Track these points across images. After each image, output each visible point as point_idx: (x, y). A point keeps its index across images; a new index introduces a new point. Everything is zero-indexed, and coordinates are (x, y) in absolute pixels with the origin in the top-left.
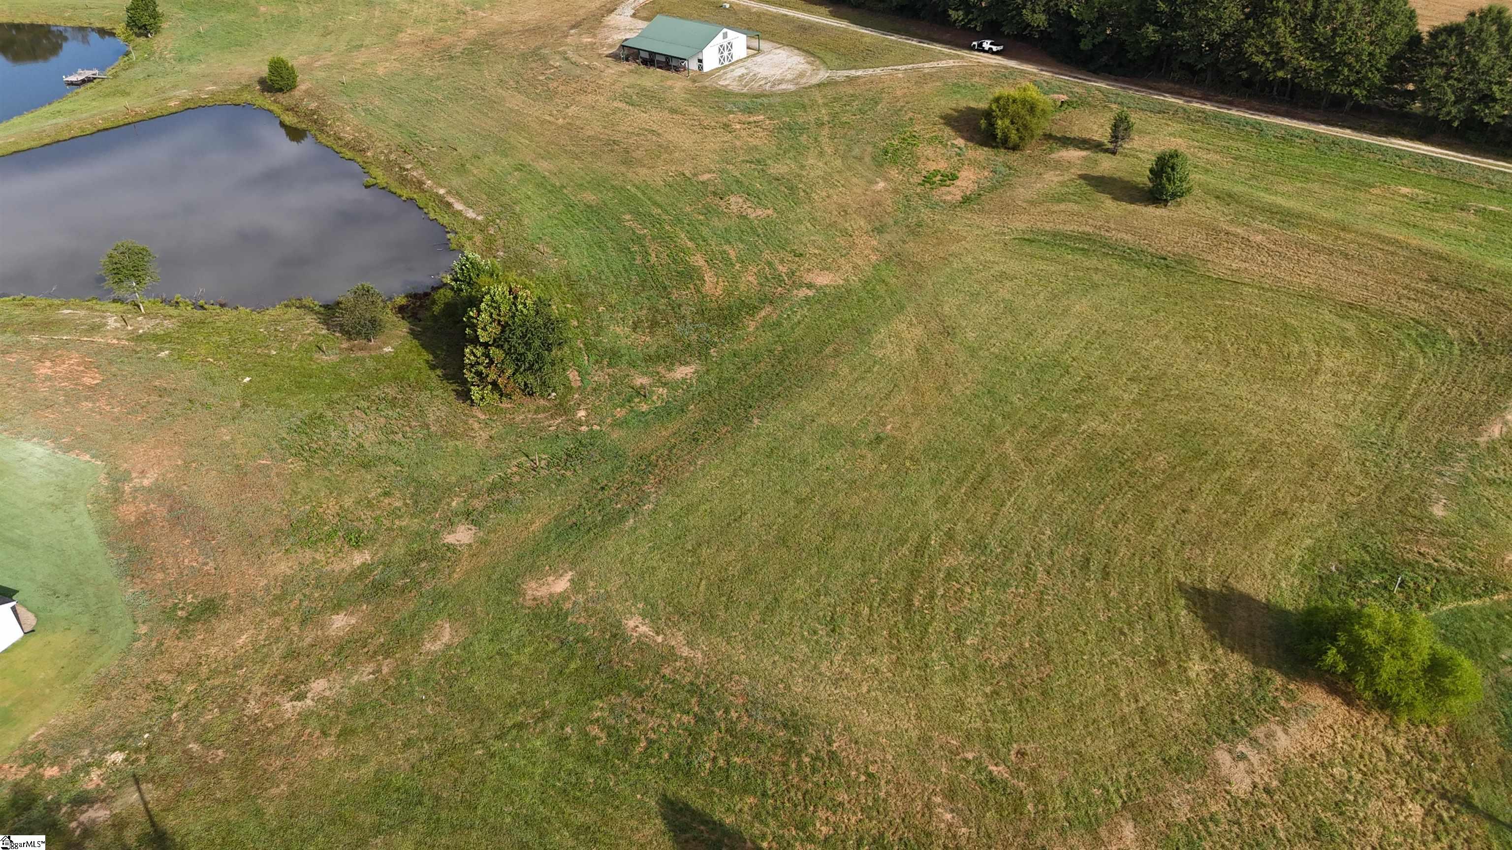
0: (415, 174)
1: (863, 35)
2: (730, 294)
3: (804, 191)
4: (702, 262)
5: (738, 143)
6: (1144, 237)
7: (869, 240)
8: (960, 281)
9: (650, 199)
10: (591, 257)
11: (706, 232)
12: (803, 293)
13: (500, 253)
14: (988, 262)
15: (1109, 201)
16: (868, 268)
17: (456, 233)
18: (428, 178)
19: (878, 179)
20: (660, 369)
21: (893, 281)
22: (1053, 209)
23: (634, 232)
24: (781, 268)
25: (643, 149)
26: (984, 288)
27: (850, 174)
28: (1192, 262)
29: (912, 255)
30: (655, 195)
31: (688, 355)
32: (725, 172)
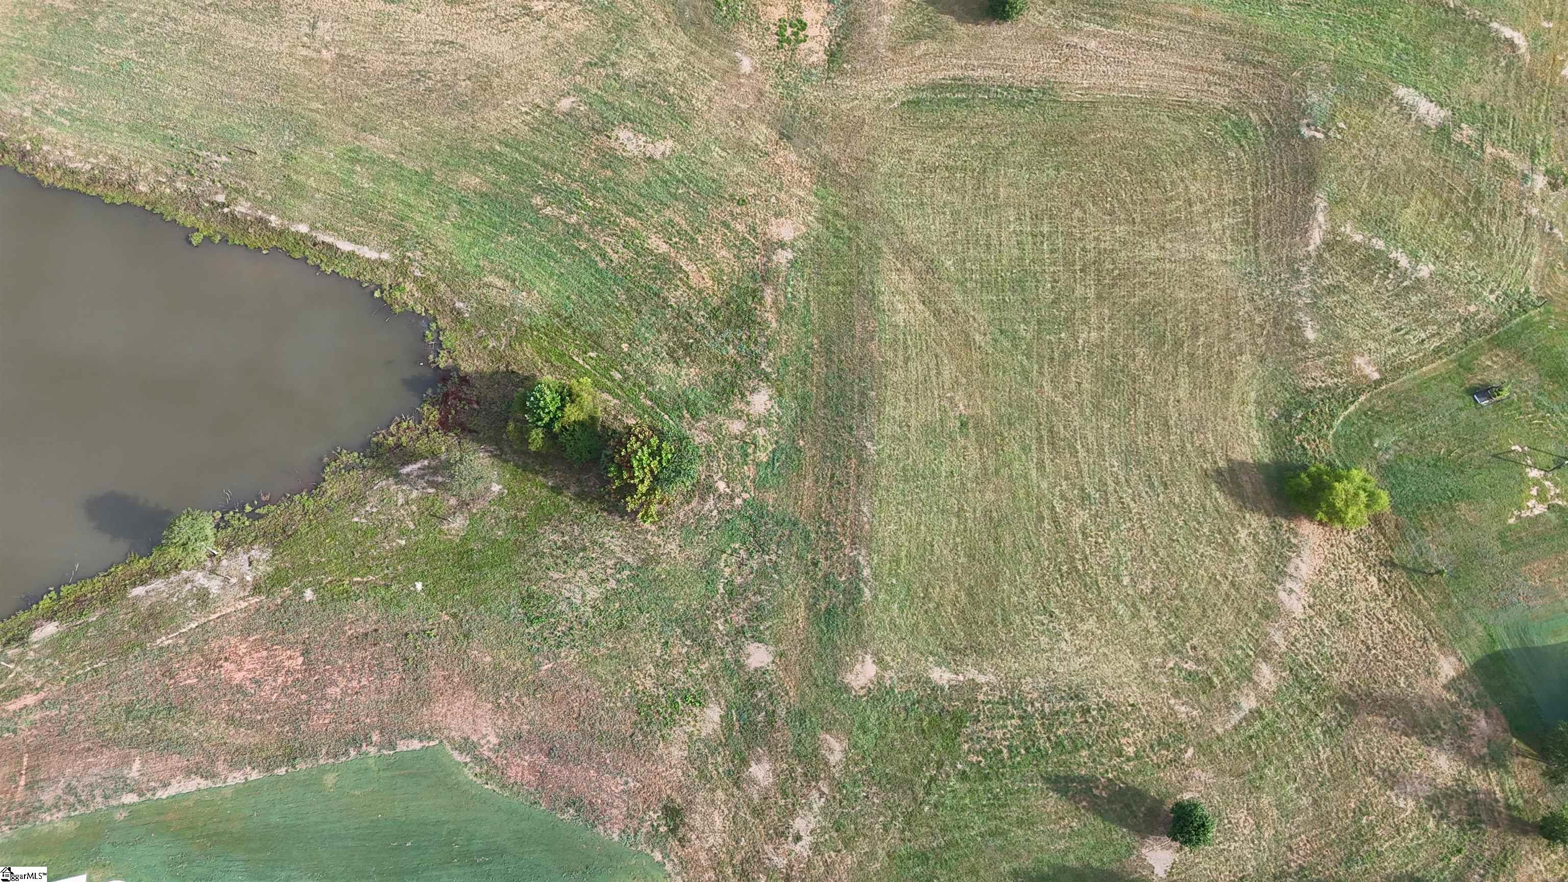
0: (240, 209)
3: (682, 98)
6: (1005, 69)
7: (787, 156)
8: (899, 190)
9: (536, 160)
10: (552, 275)
11: (631, 195)
12: (783, 257)
13: (459, 305)
14: (902, 151)
15: (957, 27)
16: (812, 199)
17: (380, 287)
18: (265, 211)
19: (737, 54)
20: (739, 405)
21: (845, 211)
22: (917, 53)
23: (565, 223)
24: (740, 228)
25: (463, 77)
26: (922, 193)
27: (706, 53)
28: (1052, 89)
29: (836, 164)
30: (535, 153)
31: (746, 377)
32: (579, 90)
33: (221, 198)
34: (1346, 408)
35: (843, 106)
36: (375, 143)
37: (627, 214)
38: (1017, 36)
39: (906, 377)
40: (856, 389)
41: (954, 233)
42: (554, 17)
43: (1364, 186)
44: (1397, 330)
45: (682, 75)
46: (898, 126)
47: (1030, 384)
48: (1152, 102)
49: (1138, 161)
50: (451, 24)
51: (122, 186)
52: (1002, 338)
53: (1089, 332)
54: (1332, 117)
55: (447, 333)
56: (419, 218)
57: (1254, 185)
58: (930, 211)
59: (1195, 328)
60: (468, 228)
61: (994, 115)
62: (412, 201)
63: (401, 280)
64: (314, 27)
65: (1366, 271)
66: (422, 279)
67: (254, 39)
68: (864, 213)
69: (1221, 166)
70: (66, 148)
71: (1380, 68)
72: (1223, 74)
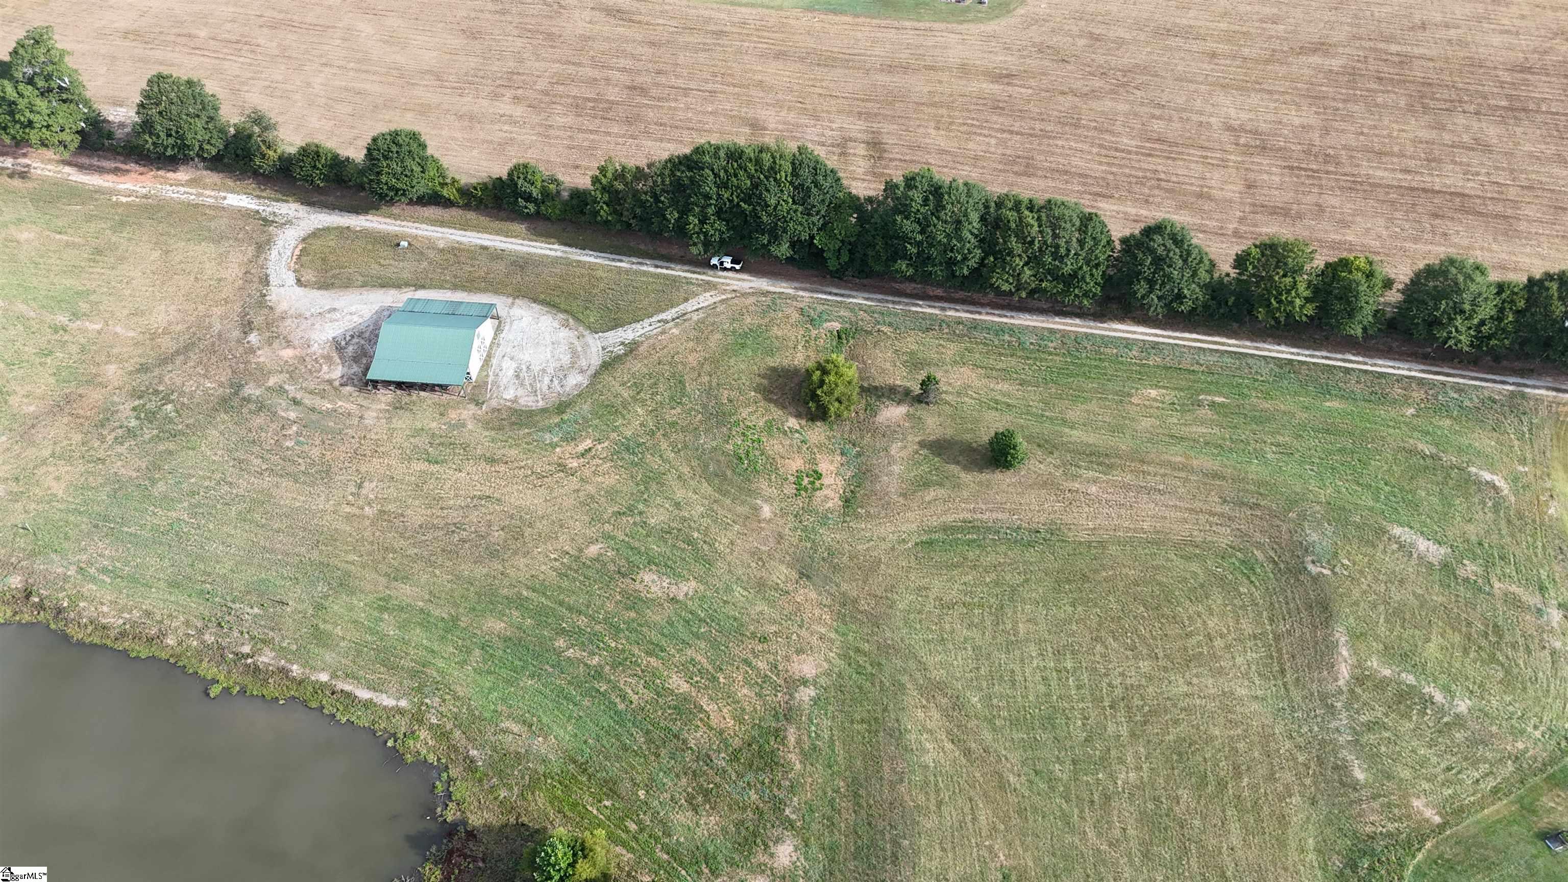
0: (264, 659)
1: (591, 267)
2: (741, 722)
3: (705, 542)
4: (685, 687)
5: (591, 489)
6: (1012, 512)
7: (807, 594)
8: (918, 626)
9: (561, 603)
10: (570, 718)
11: (654, 636)
12: (806, 694)
13: (474, 753)
14: (919, 589)
15: (963, 475)
16: (833, 635)
17: (394, 736)
18: (289, 661)
19: (759, 502)
20: (762, 858)
21: (866, 647)
22: (927, 499)
23: (586, 665)
24: (762, 665)
25: (496, 528)
26: (942, 629)
27: (728, 502)
28: (1059, 529)
29: (855, 601)
30: (561, 597)
31: (769, 826)
32: (608, 537)
33: (246, 649)
34: (1414, 856)
35: (859, 547)
36: (405, 592)
37: (649, 653)
38: (1020, 483)
39: (940, 823)
40: (888, 836)
41: (977, 669)
42: (587, 472)
43: (1382, 621)
44: (1449, 769)
45: (706, 521)
46: (913, 565)
47: (1072, 830)
48: (1158, 541)
49: (1153, 597)
50: (490, 481)
51: (150, 640)
52: (1037, 780)
53: (1127, 773)
54: (1336, 554)
55: (458, 783)
56: (441, 664)
57: (1271, 620)
58: (951, 647)
59: (1236, 768)
60: (489, 673)
61: (1006, 554)
62: (436, 647)
63: (416, 727)
64: (360, 486)
65: (1402, 707)
66: (438, 726)
67: (303, 498)
68: (885, 649)
69: (1235, 601)
70: (102, 604)
71: (1371, 509)
72: (1222, 515)
